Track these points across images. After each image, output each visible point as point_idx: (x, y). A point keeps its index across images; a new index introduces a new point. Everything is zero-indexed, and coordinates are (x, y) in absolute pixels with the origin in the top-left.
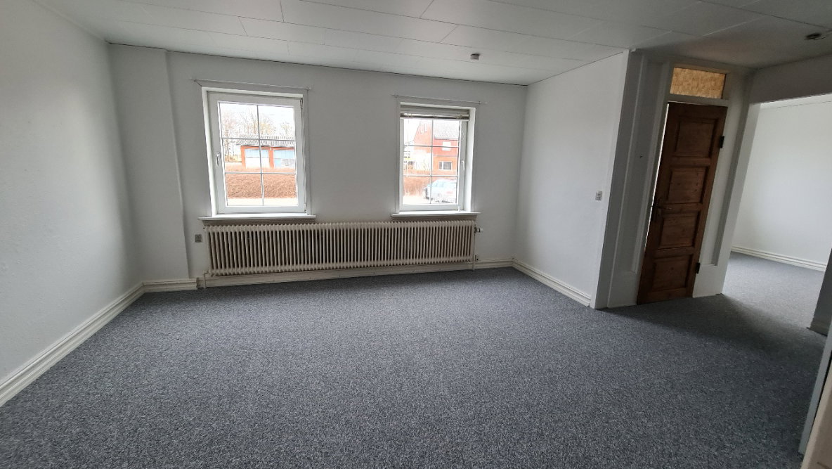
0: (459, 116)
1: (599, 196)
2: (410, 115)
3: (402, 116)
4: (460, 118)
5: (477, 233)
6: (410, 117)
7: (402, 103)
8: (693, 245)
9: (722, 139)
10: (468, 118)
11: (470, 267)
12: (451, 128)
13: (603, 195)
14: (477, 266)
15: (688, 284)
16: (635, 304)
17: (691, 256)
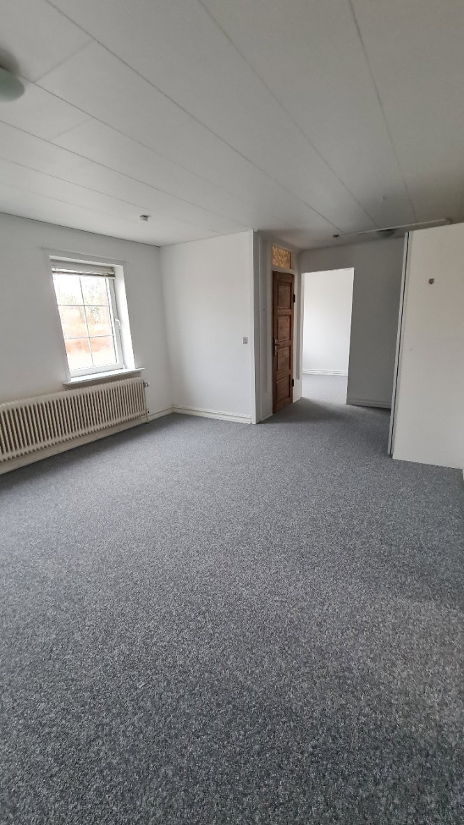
0: (106, 273)
1: (245, 341)
2: (57, 270)
3: (54, 272)
4: (107, 276)
5: (146, 388)
6: (58, 272)
7: (52, 257)
8: (290, 369)
9: (294, 296)
10: (113, 276)
11: (144, 420)
12: (99, 285)
13: (249, 339)
14: (150, 418)
15: (290, 395)
16: (272, 414)
17: (290, 376)
